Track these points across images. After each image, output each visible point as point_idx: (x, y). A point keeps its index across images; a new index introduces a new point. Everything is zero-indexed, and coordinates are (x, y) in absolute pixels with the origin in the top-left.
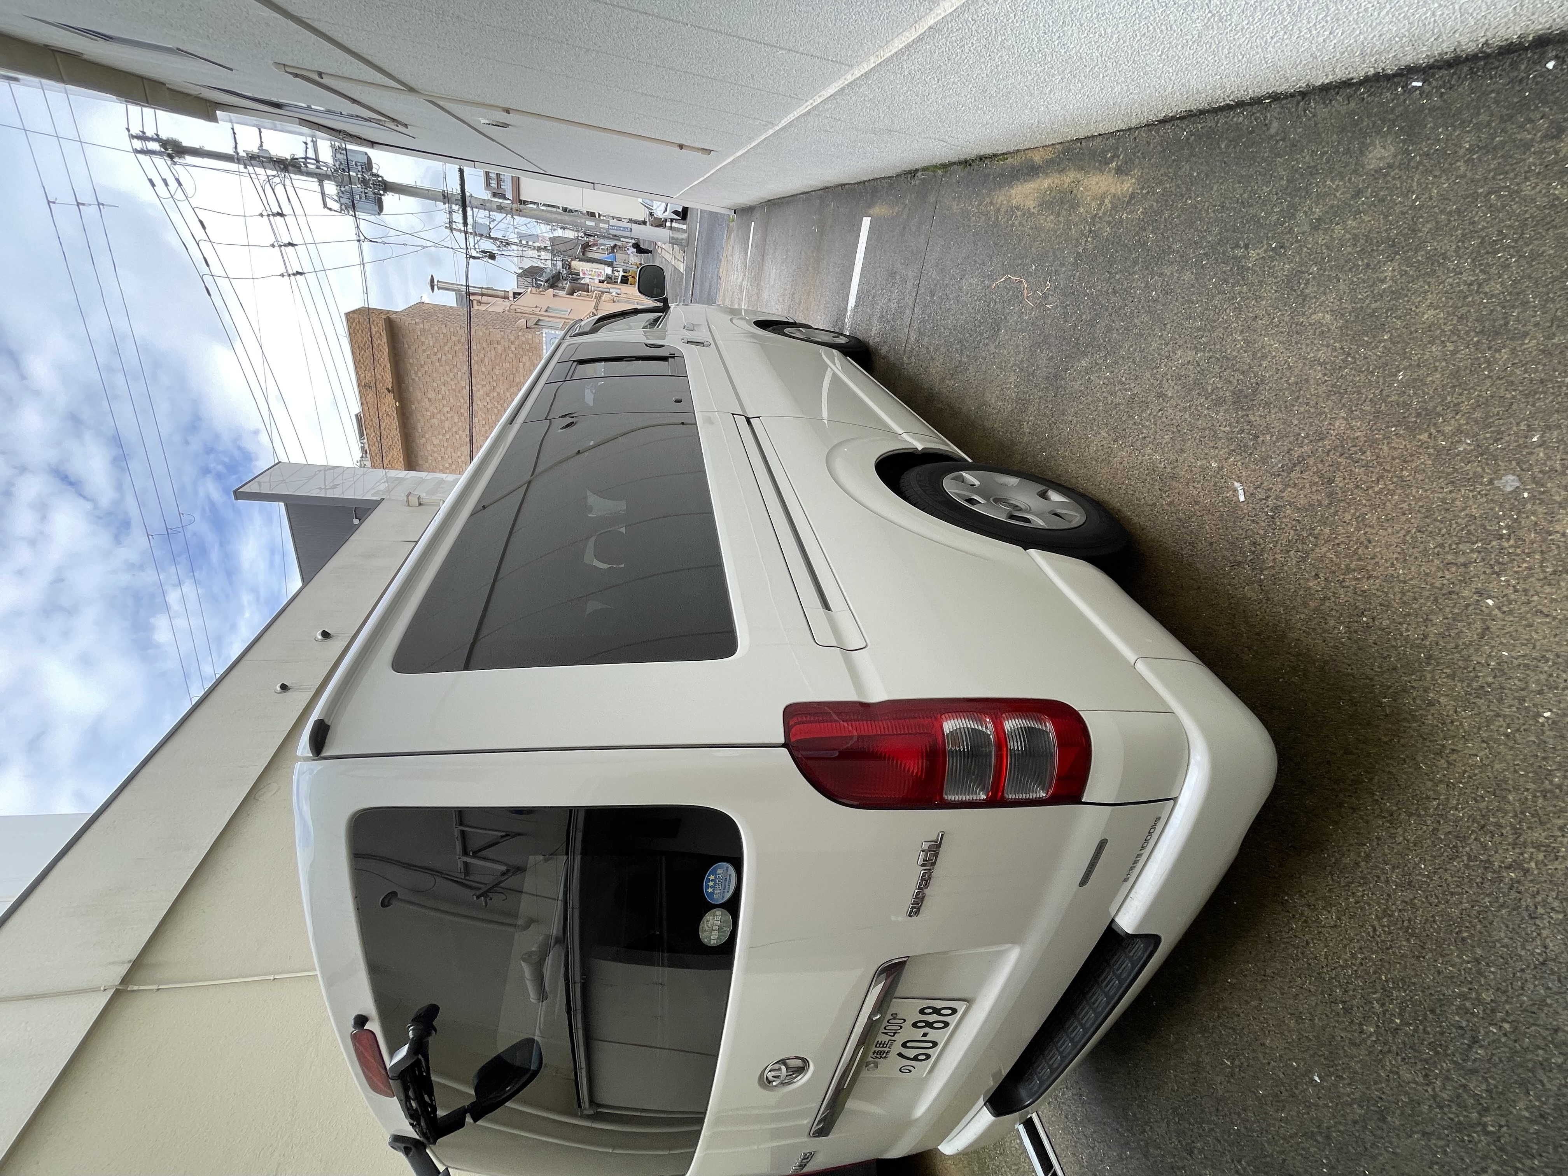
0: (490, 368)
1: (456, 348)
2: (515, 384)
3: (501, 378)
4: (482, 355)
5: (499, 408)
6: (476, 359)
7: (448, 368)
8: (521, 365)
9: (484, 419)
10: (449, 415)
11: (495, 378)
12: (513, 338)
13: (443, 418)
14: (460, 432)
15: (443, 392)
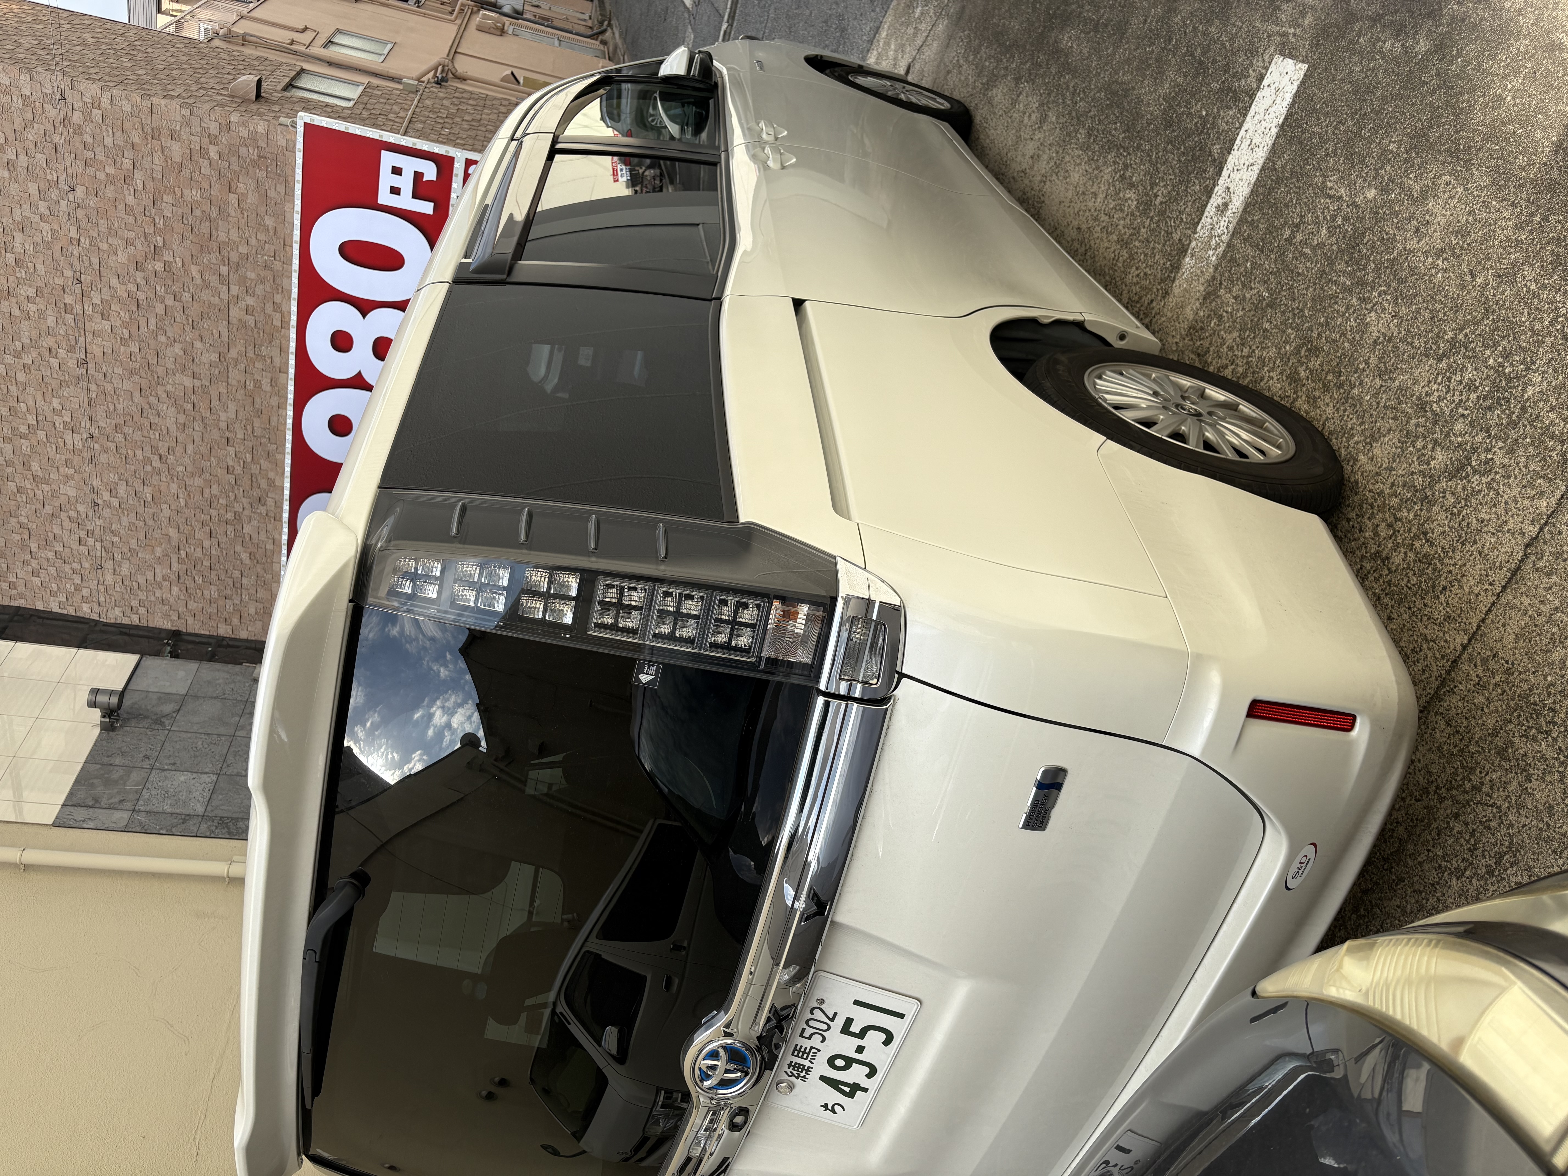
2: (214, 245)
3: (178, 227)
5: (169, 301)
6: (110, 170)
8: (233, 198)
9: (126, 325)
11: (160, 223)
12: (214, 128)
14: (62, 353)
15: (18, 248)
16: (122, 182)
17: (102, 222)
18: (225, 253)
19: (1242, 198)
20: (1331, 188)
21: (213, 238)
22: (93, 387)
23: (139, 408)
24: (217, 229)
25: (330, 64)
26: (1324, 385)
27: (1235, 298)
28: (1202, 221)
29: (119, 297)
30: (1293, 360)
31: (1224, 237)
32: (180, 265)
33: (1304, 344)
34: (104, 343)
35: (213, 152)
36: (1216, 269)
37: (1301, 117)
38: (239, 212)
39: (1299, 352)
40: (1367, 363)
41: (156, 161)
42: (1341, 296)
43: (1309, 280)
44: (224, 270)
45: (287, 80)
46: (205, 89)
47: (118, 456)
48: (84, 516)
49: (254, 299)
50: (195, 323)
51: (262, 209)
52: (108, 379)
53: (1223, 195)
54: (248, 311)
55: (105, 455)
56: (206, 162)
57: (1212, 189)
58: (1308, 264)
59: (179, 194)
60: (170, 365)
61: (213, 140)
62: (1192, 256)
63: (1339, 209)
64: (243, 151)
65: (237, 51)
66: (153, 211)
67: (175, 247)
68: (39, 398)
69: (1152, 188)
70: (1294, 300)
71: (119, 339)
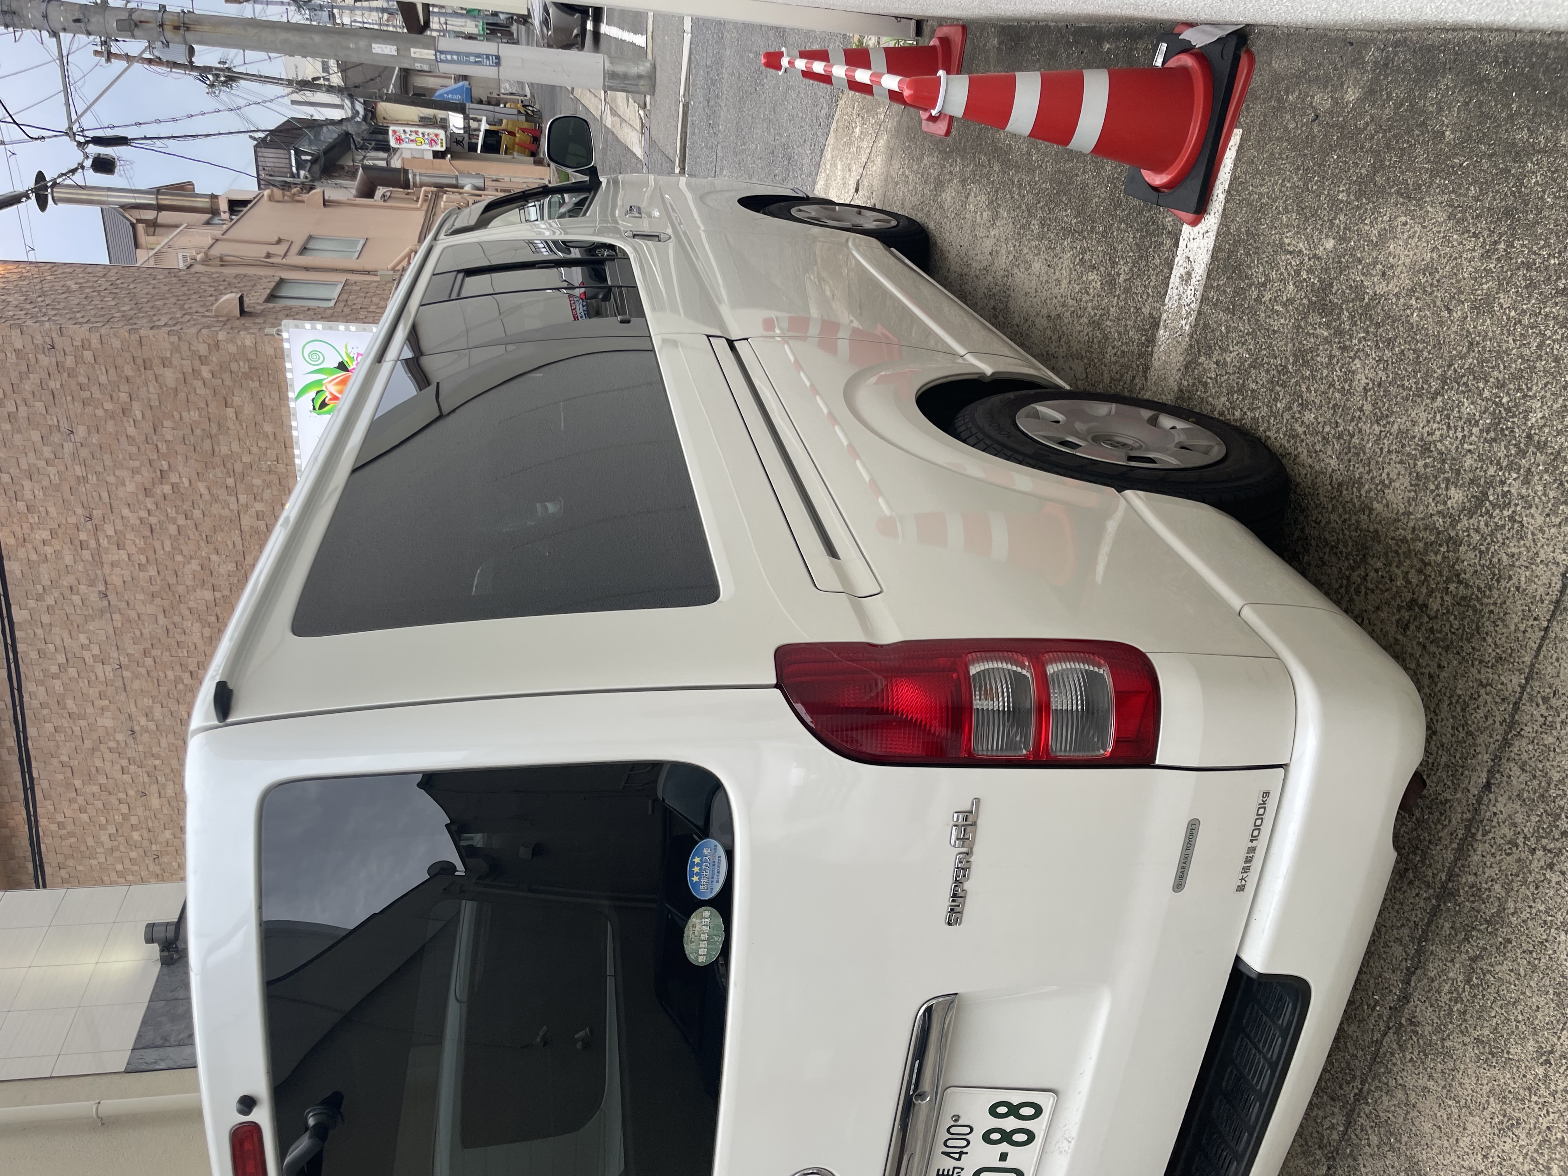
0: (147, 427)
1: (54, 385)
2: (217, 460)
3: (181, 448)
4: (124, 397)
5: (181, 521)
6: (108, 406)
7: (35, 436)
8: (230, 412)
9: (142, 551)
10: (48, 550)
11: (163, 448)
12: (203, 349)
13: (34, 557)
14: (83, 588)
15: (28, 495)
16: (121, 415)
17: (107, 457)
18: (229, 465)
19: (1203, 266)
20: (1289, 245)
21: (217, 453)
22: (116, 617)
23: (165, 629)
24: (219, 444)
25: (307, 269)
26: (1324, 438)
27: (1217, 363)
28: (1169, 292)
29: (132, 525)
30: (1286, 416)
31: (1193, 306)
32: (187, 484)
33: (1294, 401)
34: (123, 572)
35: (205, 372)
36: (1192, 337)
37: (1245, 180)
38: (238, 424)
39: (1290, 408)
40: (1361, 409)
41: (152, 390)
42: (1321, 348)
43: (1287, 337)
44: (230, 481)
45: (268, 291)
46: (190, 314)
47: (149, 680)
48: (123, 745)
49: (262, 504)
50: (209, 538)
51: (259, 418)
52: (131, 606)
53: (1185, 265)
54: (259, 516)
55: (138, 681)
56: (200, 383)
57: (1173, 260)
58: (1282, 321)
59: (177, 417)
60: (190, 582)
61: (203, 360)
62: (1165, 328)
63: (1301, 263)
64: (234, 367)
65: (216, 273)
66: (155, 438)
67: (180, 468)
68: (66, 636)
69: (1112, 267)
70: (1276, 358)
71: (137, 566)
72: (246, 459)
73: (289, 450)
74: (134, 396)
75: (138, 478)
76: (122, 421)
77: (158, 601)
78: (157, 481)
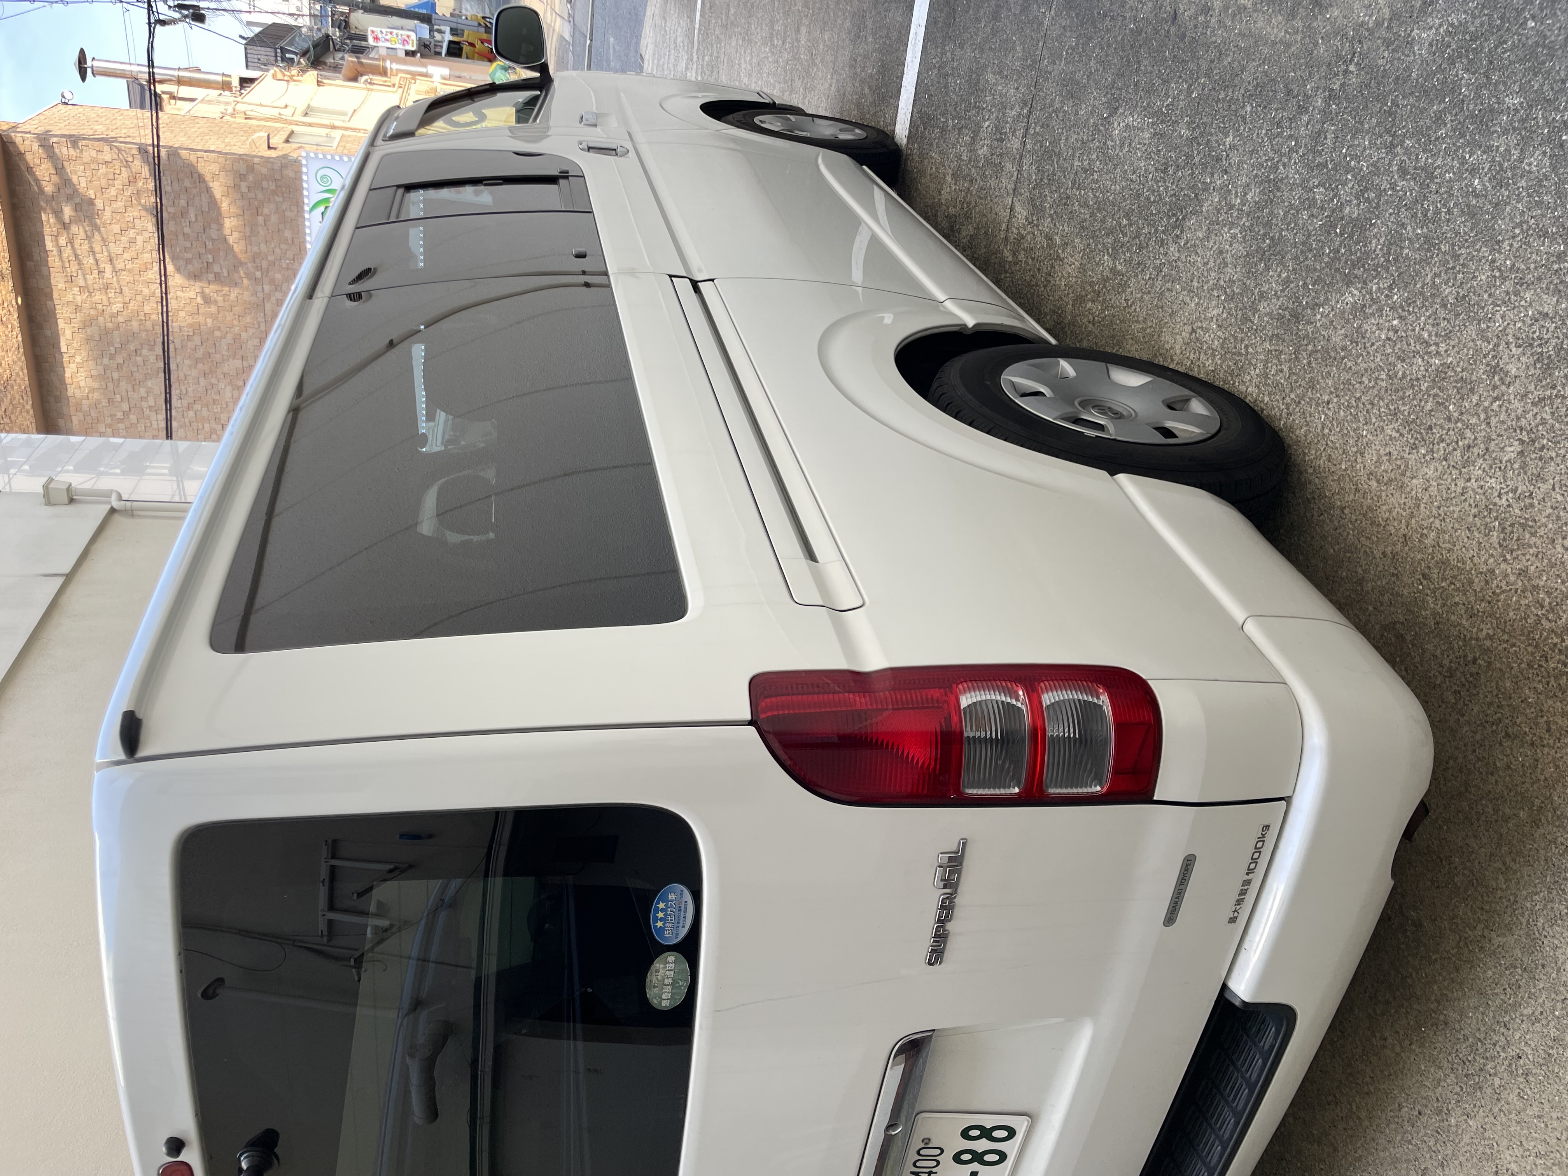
0: (199, 228)
1: (133, 191)
4: (183, 203)
7: (117, 229)
10: (121, 319)
13: (110, 324)
72: (271, 258)
73: (303, 252)
74: (190, 203)
75: (189, 266)
76: (181, 222)
77: (200, 365)
78: (204, 270)
